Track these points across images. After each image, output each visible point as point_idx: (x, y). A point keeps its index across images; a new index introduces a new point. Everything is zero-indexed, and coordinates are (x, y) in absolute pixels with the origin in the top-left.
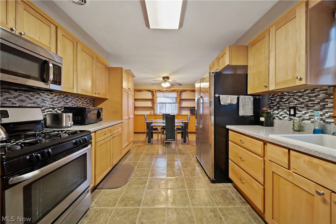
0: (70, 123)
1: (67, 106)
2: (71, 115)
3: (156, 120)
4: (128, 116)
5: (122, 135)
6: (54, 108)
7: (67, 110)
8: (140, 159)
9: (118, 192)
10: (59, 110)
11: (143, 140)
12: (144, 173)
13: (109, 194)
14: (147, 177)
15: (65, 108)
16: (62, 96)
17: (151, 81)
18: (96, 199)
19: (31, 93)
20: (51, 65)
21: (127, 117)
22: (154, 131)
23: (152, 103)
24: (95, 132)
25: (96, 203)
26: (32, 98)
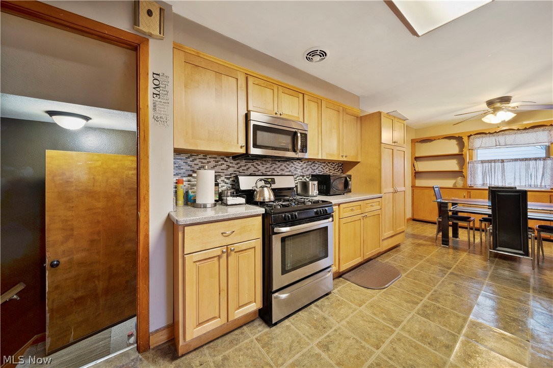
0: (316, 192)
1: (314, 173)
2: (316, 183)
3: (469, 200)
4: (393, 187)
5: (380, 216)
6: (303, 176)
7: (314, 177)
8: (415, 265)
9: (368, 294)
10: (308, 178)
11: (431, 235)
12: (417, 289)
13: (356, 290)
14: (422, 296)
15: (313, 176)
16: (310, 163)
17: (451, 117)
18: (340, 287)
19: (288, 162)
20: (299, 135)
21: (391, 190)
22: (461, 223)
23: (459, 163)
24: (339, 205)
25: (338, 291)
26: (288, 167)
